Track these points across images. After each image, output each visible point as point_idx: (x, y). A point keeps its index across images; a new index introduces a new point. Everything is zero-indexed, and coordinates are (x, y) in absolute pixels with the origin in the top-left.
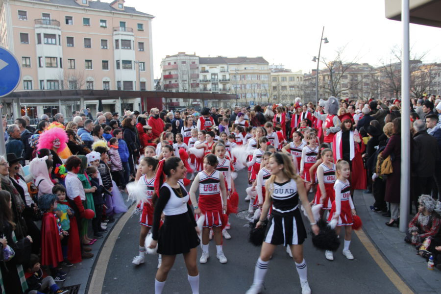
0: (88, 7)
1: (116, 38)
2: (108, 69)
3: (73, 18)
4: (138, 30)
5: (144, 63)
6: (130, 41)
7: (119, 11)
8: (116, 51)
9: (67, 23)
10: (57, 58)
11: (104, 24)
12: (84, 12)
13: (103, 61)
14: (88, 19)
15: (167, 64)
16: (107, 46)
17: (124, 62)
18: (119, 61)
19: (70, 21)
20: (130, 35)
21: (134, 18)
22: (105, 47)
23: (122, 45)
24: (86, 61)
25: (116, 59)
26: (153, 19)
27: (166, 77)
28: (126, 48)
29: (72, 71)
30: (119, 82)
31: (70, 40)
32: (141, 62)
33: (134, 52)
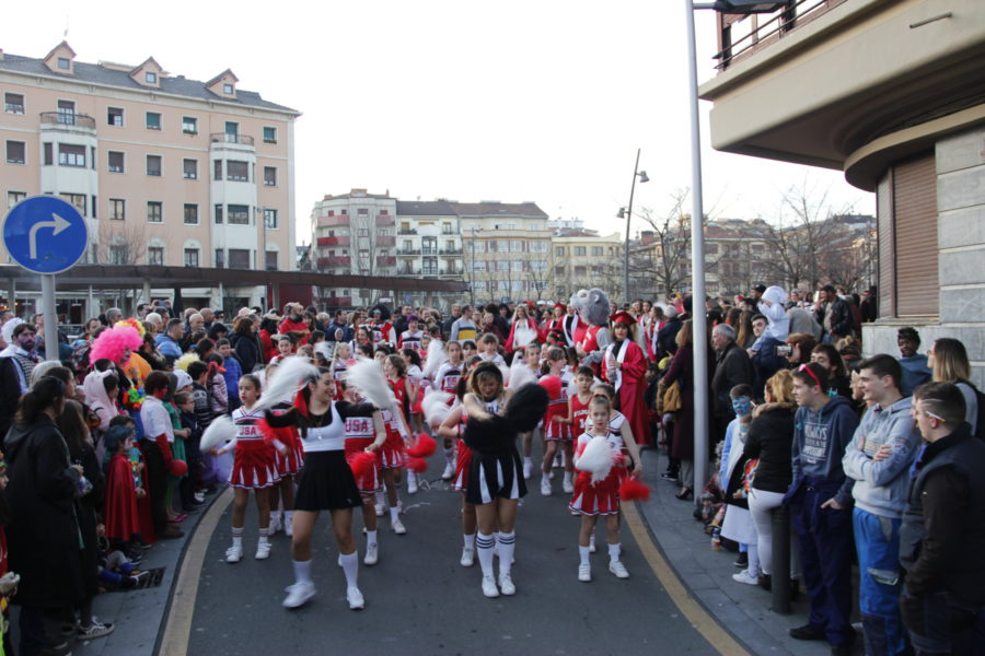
0: (159, 89)
1: (215, 156)
2: (196, 222)
3: (125, 113)
4: (266, 141)
5: (275, 212)
6: (246, 163)
7: (225, 99)
8: (215, 184)
9: (111, 121)
10: (85, 196)
11: (191, 127)
12: (148, 100)
13: (186, 206)
14: (158, 116)
15: (325, 214)
16: (195, 173)
17: (232, 208)
18: (221, 205)
19: (117, 118)
20: (247, 151)
21: (257, 115)
22: (193, 176)
23: (229, 173)
24: (150, 203)
25: (215, 201)
26: (298, 118)
27: (322, 243)
28: (237, 178)
29: (117, 225)
30: (219, 251)
31: (116, 159)
32: (268, 210)
33: (254, 186)
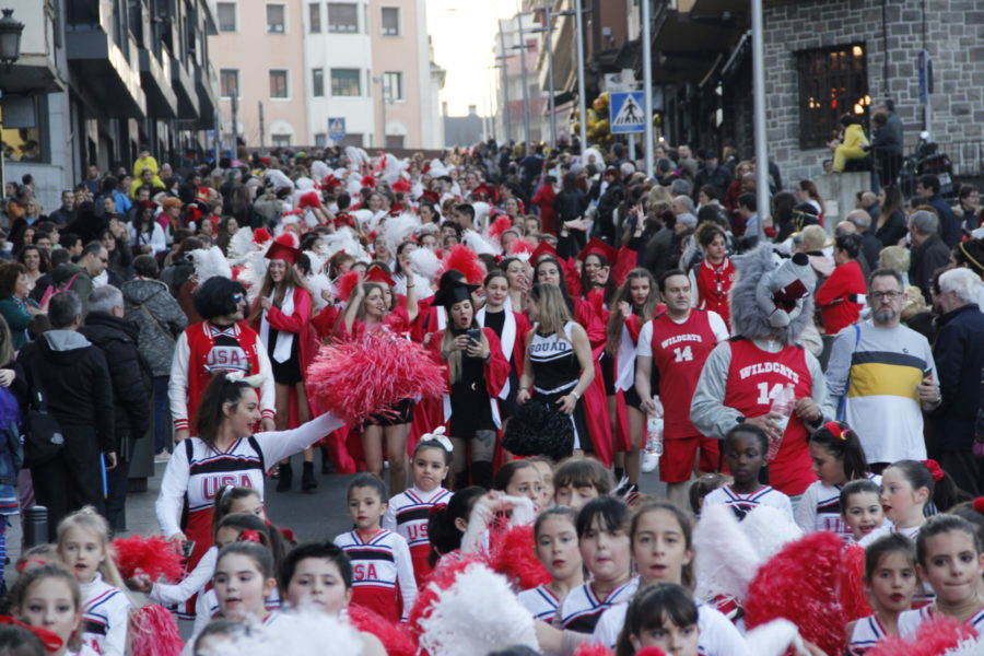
2: (285, 96)
5: (399, 74)
6: (354, 6)
8: (312, 40)
13: (272, 73)
16: (282, 24)
17: (336, 73)
18: (320, 70)
22: (279, 28)
23: (332, 20)
24: (223, 72)
25: (312, 63)
28: (342, 28)
30: (319, 138)
32: (390, 73)
33: (368, 39)
